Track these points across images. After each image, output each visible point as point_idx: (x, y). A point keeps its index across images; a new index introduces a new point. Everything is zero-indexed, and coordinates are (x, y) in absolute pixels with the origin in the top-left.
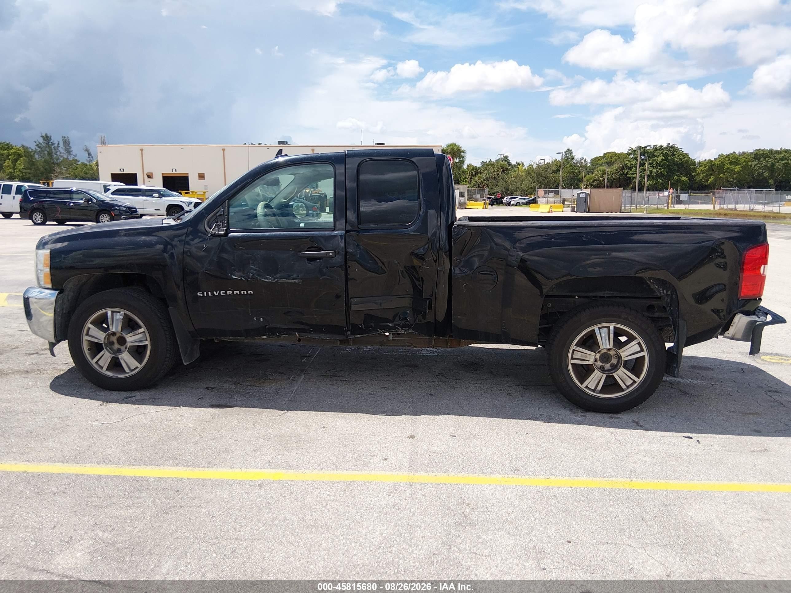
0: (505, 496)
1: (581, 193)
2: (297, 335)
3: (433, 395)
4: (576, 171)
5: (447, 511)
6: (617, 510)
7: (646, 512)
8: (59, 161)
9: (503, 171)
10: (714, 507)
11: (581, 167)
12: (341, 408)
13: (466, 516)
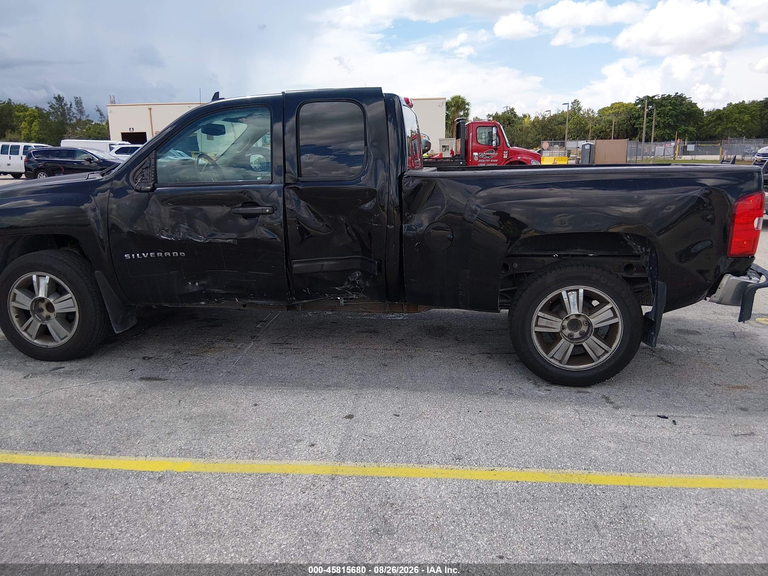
0: (438, 493)
1: (585, 144)
2: (237, 301)
3: (386, 366)
4: (583, 122)
5: (365, 514)
6: (566, 512)
7: (600, 516)
8: (72, 122)
9: (509, 124)
10: (684, 510)
11: (588, 118)
12: (282, 382)
13: (386, 522)
